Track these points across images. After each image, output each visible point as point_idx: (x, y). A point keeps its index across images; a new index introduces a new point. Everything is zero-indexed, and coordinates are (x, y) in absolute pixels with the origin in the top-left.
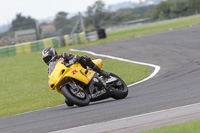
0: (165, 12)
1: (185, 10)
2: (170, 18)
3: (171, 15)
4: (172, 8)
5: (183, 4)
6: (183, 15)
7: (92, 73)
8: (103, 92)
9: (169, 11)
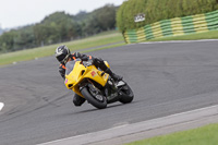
0: (7, 44)
1: (31, 41)
2: (14, 51)
3: (15, 47)
4: (15, 40)
5: (28, 35)
6: (28, 47)
7: (107, 76)
8: (116, 95)
9: (12, 43)
